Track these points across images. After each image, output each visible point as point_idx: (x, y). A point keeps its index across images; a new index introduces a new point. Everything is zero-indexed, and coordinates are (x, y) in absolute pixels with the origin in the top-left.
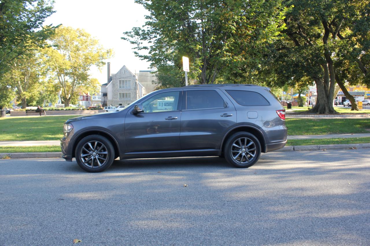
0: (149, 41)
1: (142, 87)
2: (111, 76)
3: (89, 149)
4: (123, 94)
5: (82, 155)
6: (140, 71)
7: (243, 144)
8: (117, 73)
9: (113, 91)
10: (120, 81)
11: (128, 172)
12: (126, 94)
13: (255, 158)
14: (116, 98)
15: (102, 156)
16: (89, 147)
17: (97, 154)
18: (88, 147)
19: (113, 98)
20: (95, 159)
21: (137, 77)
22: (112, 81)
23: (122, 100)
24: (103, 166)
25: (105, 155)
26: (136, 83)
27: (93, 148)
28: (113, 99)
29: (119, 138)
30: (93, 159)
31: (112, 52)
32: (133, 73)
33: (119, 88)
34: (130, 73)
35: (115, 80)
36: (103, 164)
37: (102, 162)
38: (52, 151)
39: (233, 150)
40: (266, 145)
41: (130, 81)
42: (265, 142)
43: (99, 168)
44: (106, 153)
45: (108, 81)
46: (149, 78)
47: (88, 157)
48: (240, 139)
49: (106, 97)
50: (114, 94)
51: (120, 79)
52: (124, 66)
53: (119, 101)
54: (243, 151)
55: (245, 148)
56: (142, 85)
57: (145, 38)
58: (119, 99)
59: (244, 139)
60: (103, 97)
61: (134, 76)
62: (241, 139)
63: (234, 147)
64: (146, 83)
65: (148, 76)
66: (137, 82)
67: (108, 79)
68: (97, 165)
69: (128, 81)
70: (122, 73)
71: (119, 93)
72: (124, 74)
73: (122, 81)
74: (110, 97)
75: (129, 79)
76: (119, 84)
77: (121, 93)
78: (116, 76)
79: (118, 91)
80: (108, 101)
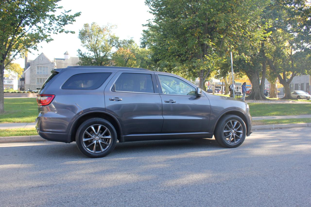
2: (28, 62)
4: (41, 79)
9: (30, 76)
10: (37, 67)
14: (34, 83)
19: (31, 82)
22: (30, 67)
23: (39, 84)
28: (30, 83)
33: (36, 73)
34: (48, 60)
35: (32, 66)
41: (48, 67)
45: (26, 67)
49: (23, 82)
50: (32, 79)
51: (38, 65)
52: (42, 53)
53: (36, 86)
58: (36, 84)
60: (20, 82)
61: (52, 63)
65: (62, 64)
67: (26, 65)
69: (46, 67)
70: (40, 60)
71: (37, 78)
72: (41, 61)
73: (40, 67)
74: (27, 81)
75: (47, 65)
76: (36, 70)
77: (39, 78)
78: (34, 62)
79: (35, 76)
80: (26, 86)
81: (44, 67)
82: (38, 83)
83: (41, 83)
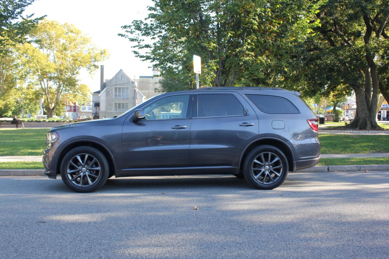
0: (152, 37)
1: (142, 96)
2: (104, 81)
3: (78, 163)
4: (119, 104)
5: (69, 171)
6: (141, 77)
7: (267, 160)
8: (113, 78)
9: (106, 100)
10: (115, 88)
11: (125, 193)
12: (123, 104)
13: (281, 178)
14: (111, 109)
15: (93, 172)
16: (78, 161)
17: (87, 170)
18: (76, 161)
19: (107, 108)
20: (85, 176)
21: (136, 84)
22: (105, 89)
23: (117, 111)
24: (95, 185)
25: (97, 171)
26: (135, 91)
27: (83, 162)
28: (106, 110)
29: (115, 151)
30: (82, 176)
31: (107, 53)
32: (132, 78)
33: (114, 96)
34: (128, 79)
35: (109, 87)
36: (94, 183)
37: (93, 179)
38: (32, 168)
39: (254, 167)
40: (295, 162)
41: (128, 88)
42: (294, 158)
43: (90, 187)
44: (99, 168)
45: (101, 88)
46: (151, 85)
47: (76, 173)
48: (262, 154)
49: (98, 108)
50: (108, 104)
51: (115, 85)
52: (121, 70)
53: (114, 113)
54: (266, 168)
55: (269, 165)
56: (143, 94)
57: (147, 34)
58: (113, 110)
59: (268, 154)
60: (95, 108)
61: (133, 83)
62: (264, 154)
63: (255, 163)
64: (147, 91)
65: (150, 83)
66: (137, 90)
67: (101, 86)
68: (87, 183)
69: (126, 88)
70: (119, 78)
71: (115, 103)
72: (120, 80)
73: (119, 88)
74: (102, 107)
75: (127, 86)
76: (114, 92)
77: (117, 103)
78: (110, 82)
79: (112, 100)
80: (101, 113)
81: (124, 88)
82: (115, 110)
83: (120, 109)
